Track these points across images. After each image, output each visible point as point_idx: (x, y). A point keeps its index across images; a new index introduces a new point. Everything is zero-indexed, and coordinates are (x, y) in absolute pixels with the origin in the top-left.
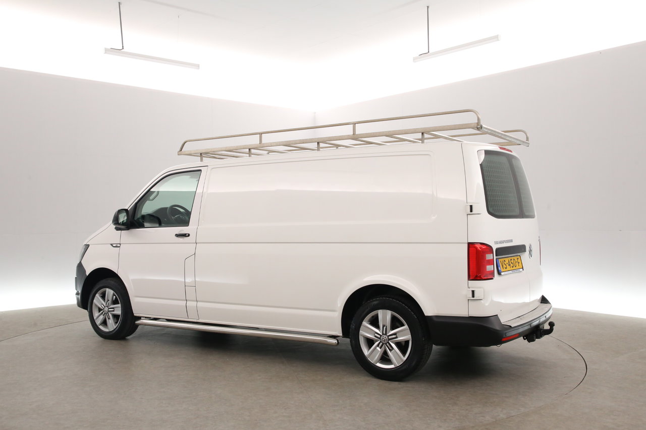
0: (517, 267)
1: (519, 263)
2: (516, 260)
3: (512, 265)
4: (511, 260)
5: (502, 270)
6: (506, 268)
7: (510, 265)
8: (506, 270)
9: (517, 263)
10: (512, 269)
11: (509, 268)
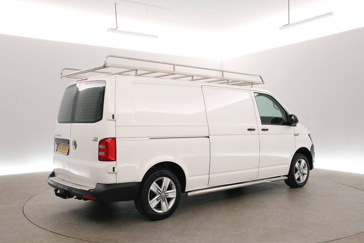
0: (65, 152)
1: (67, 150)
2: (66, 148)
3: (63, 149)
4: (64, 146)
5: (58, 150)
6: (60, 150)
7: (62, 149)
8: (60, 151)
9: (66, 150)
10: (63, 151)
11: (61, 150)
